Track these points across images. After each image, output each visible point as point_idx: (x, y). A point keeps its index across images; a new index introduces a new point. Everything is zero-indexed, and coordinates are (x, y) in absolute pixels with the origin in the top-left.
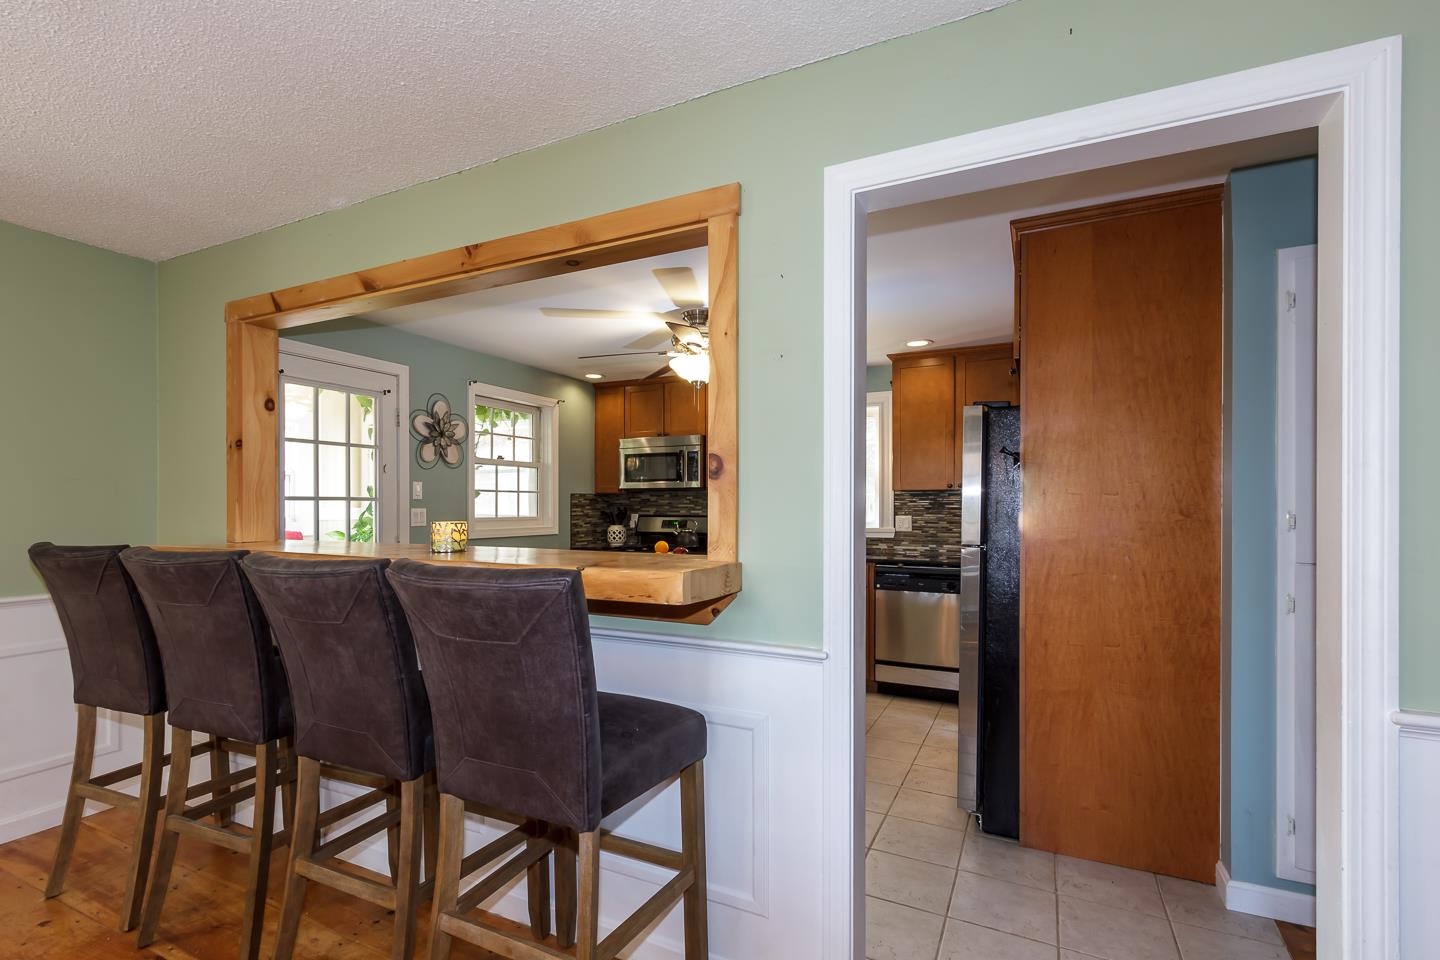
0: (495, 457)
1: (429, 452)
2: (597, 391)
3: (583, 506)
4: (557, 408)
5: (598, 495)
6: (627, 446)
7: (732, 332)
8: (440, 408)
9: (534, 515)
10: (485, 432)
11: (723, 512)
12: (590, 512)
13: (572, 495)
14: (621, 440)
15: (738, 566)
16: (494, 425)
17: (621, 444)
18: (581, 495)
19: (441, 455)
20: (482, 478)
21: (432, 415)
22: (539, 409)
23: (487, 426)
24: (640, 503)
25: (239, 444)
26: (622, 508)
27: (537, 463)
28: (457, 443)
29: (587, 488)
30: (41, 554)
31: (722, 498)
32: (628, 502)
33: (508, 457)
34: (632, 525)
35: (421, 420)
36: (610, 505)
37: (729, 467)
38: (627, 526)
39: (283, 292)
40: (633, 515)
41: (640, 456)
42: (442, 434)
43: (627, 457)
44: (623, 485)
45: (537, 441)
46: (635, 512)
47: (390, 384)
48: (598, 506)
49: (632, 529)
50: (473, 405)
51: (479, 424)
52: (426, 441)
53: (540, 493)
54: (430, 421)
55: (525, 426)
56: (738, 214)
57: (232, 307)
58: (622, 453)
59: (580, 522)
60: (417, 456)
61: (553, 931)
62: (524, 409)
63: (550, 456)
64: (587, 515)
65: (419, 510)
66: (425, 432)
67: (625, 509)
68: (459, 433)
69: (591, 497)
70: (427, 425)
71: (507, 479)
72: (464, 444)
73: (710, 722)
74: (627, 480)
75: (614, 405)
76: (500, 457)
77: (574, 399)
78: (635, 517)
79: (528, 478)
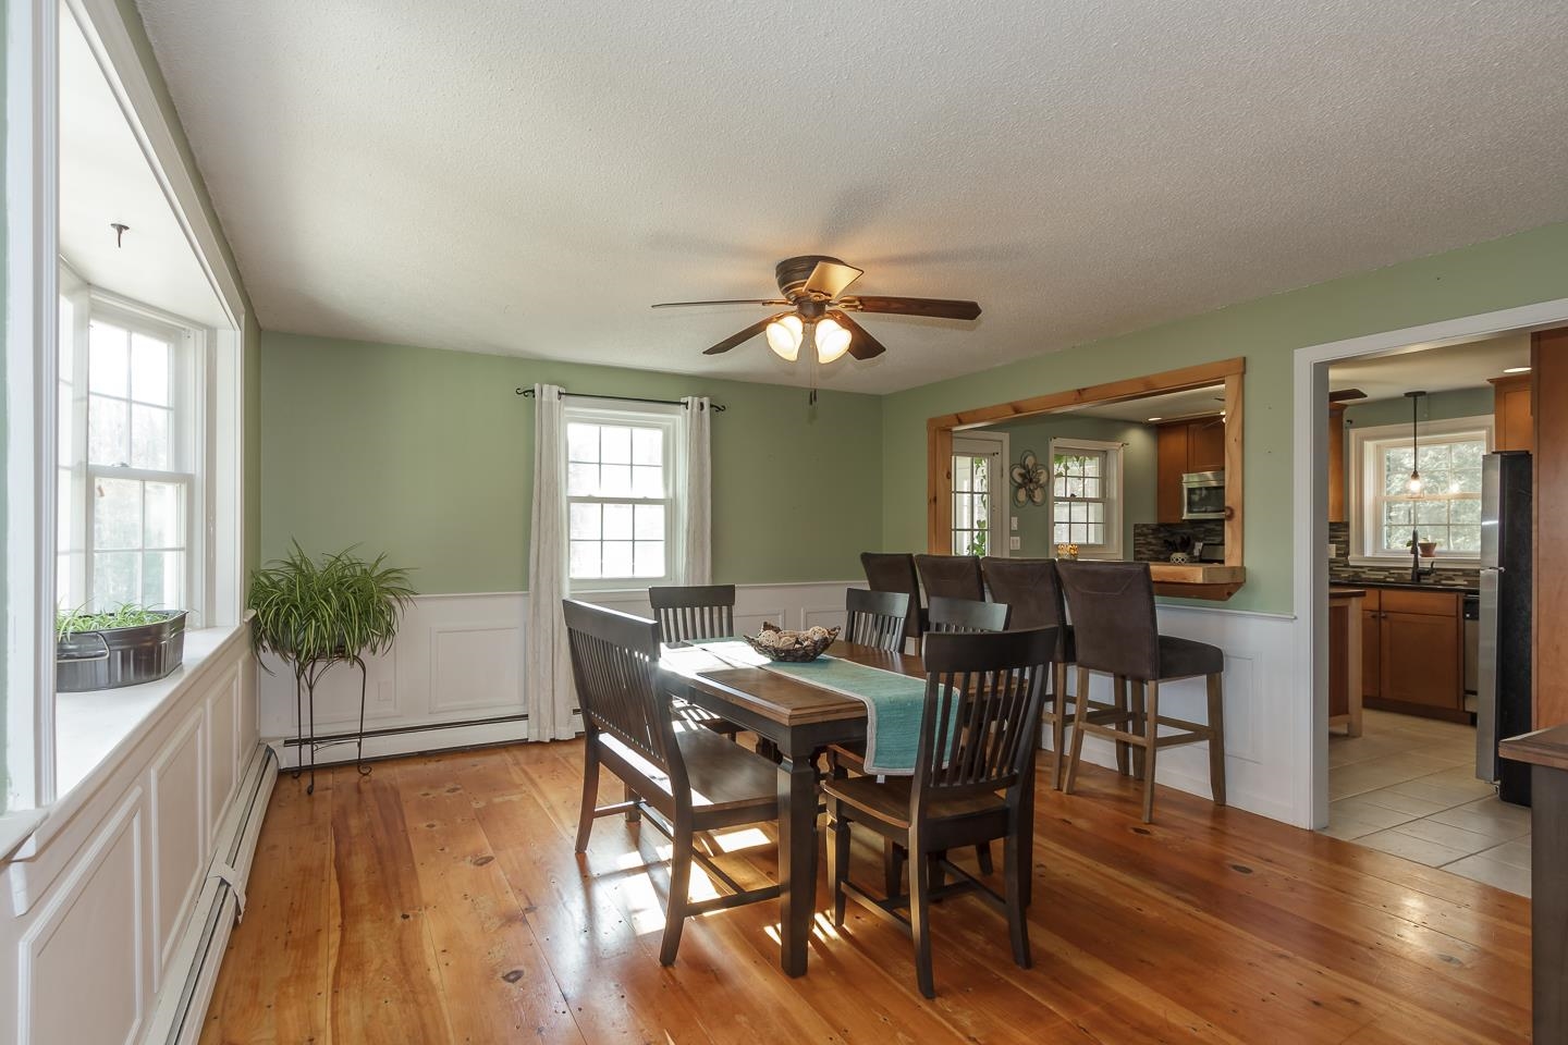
0: (1068, 496)
1: (1022, 495)
2: (1160, 430)
3: (1145, 535)
4: (1122, 451)
5: (1161, 525)
6: (1190, 480)
7: (1240, 438)
8: (1030, 461)
9: (1101, 543)
10: (1060, 475)
11: (1234, 538)
12: (1154, 541)
13: (1136, 525)
14: (1185, 476)
15: (1243, 569)
16: (1067, 468)
17: (1185, 479)
18: (1144, 525)
19: (1030, 497)
20: (1060, 512)
21: (1024, 467)
22: (1105, 452)
23: (1062, 470)
24: (1205, 531)
25: (935, 499)
26: (1185, 537)
27: (1103, 498)
28: (1041, 487)
29: (1150, 518)
30: (867, 559)
31: (1233, 532)
32: (1190, 531)
33: (1079, 495)
34: (1196, 553)
35: (1017, 471)
36: (1173, 534)
37: (1238, 514)
38: (1190, 553)
39: (962, 413)
40: (1197, 544)
41: (1207, 488)
42: (1031, 481)
43: (1191, 491)
44: (1186, 516)
45: (1103, 479)
46: (1199, 540)
47: (995, 448)
48: (1161, 535)
49: (1195, 557)
50: (1052, 453)
51: (1058, 468)
52: (1020, 486)
53: (1106, 524)
54: (1023, 471)
55: (1092, 467)
56: (1244, 373)
57: (931, 421)
58: (1185, 486)
59: (1143, 550)
60: (1014, 497)
61: (1132, 773)
62: (1091, 454)
63: (1115, 491)
64: (1150, 543)
65: (1015, 538)
66: (1019, 480)
67: (1189, 538)
68: (1043, 479)
69: (1154, 527)
70: (1021, 475)
71: (1079, 511)
72: (1047, 487)
73: (1227, 656)
74: (1190, 511)
75: (1177, 443)
76: (1073, 495)
77: (1137, 440)
78: (1199, 546)
79: (1095, 511)
